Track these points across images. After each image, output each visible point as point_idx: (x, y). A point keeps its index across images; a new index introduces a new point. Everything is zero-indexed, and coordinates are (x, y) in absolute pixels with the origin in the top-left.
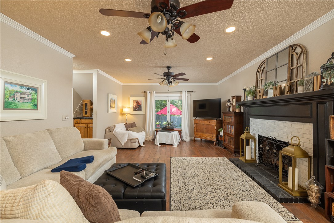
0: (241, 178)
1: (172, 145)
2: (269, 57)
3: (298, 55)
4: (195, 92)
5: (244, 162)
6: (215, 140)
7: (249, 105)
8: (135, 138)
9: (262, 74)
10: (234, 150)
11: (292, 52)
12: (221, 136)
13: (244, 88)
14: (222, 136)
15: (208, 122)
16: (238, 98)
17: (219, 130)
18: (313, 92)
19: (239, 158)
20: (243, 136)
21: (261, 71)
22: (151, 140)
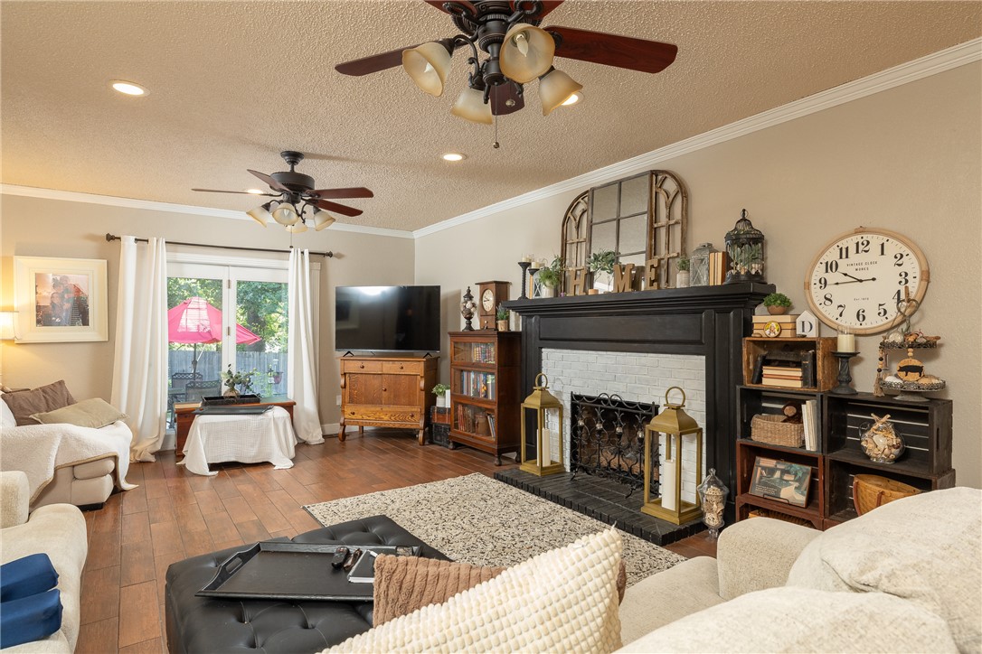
0: (556, 518)
1: (267, 464)
2: (599, 185)
3: (671, 199)
4: (340, 256)
5: (539, 474)
6: (421, 424)
7: (541, 311)
8: (101, 453)
9: (578, 227)
10: (496, 447)
11: (656, 187)
12: (442, 411)
13: (524, 260)
14: (444, 409)
15: (398, 365)
16: (501, 288)
17: (434, 390)
18: (707, 288)
19: (517, 468)
20: (532, 402)
21: (575, 220)
22: (152, 459)
